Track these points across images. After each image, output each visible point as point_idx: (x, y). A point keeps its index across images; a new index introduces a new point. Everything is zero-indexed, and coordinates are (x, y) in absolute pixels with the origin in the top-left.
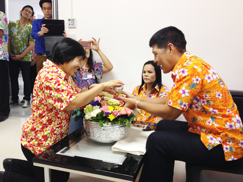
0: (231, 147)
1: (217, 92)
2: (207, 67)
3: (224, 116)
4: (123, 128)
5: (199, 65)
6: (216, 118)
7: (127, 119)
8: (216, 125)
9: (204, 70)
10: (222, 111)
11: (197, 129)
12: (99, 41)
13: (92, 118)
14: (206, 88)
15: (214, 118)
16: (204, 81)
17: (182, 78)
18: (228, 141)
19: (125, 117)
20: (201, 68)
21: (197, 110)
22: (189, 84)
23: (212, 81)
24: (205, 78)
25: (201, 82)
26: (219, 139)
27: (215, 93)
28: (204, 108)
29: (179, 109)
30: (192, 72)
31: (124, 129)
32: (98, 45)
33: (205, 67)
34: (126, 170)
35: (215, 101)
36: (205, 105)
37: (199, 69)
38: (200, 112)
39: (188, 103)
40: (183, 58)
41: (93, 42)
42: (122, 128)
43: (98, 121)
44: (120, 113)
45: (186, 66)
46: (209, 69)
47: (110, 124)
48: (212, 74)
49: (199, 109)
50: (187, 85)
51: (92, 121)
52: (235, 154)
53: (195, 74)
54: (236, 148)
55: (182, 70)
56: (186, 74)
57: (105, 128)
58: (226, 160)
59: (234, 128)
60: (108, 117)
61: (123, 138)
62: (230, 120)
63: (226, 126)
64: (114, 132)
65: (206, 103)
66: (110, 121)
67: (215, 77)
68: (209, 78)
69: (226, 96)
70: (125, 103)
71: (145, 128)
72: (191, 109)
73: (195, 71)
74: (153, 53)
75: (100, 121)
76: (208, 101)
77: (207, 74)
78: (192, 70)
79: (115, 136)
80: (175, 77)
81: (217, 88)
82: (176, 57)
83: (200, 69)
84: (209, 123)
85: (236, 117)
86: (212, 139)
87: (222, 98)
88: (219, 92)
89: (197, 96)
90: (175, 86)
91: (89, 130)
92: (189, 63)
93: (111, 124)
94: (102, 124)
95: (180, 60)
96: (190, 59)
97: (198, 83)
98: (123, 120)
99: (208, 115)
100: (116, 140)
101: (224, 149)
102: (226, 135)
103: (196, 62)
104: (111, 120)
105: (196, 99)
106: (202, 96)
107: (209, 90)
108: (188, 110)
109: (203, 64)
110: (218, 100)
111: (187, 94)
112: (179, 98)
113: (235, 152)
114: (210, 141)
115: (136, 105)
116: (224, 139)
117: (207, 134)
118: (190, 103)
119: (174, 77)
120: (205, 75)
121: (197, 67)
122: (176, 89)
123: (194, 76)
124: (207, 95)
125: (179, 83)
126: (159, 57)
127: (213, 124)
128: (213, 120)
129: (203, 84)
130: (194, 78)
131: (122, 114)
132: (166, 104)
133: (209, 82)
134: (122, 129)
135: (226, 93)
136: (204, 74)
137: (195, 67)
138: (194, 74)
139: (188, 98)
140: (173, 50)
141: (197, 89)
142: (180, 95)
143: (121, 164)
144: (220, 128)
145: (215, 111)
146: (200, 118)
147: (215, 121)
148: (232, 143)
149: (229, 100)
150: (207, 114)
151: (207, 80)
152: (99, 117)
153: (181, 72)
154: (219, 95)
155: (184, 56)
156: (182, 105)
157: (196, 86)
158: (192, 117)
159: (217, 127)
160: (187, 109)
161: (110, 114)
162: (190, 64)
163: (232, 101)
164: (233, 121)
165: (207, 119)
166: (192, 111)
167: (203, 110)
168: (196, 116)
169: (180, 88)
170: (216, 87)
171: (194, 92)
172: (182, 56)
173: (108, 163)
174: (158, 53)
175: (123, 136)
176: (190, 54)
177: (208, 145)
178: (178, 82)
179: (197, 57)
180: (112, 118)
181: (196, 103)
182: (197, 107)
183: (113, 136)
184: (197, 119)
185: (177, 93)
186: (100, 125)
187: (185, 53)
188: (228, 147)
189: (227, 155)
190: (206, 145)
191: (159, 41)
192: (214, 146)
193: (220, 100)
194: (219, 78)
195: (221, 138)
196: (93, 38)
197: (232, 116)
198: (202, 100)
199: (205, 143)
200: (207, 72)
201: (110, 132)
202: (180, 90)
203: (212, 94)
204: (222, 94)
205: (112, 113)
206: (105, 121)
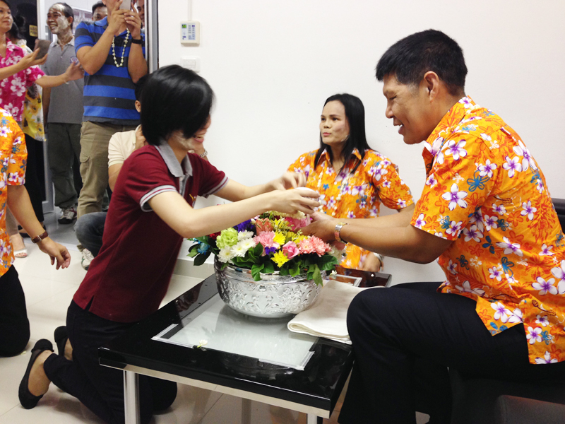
0: (545, 332)
1: (525, 203)
2: (510, 138)
3: (533, 261)
5: (493, 131)
6: (513, 265)
7: (316, 266)
8: (512, 281)
9: (504, 145)
10: (531, 248)
11: (462, 287)
13: (235, 259)
17: (451, 162)
18: (539, 317)
19: (312, 259)
20: (498, 139)
21: (472, 240)
22: (467, 178)
23: (518, 173)
24: (505, 165)
25: (496, 174)
26: (518, 312)
27: (521, 204)
28: (488, 237)
30: (477, 148)
31: (309, 287)
33: (506, 138)
34: (311, 379)
35: (517, 224)
36: (493, 229)
37: (493, 141)
38: (478, 244)
39: (461, 223)
40: (457, 111)
42: (304, 283)
43: (248, 267)
44: (300, 249)
45: (462, 134)
46: (515, 144)
47: (277, 275)
48: (520, 157)
49: (477, 240)
50: (463, 179)
51: (235, 265)
52: (554, 350)
53: (483, 155)
54: (556, 335)
55: (452, 142)
56: (463, 154)
57: (264, 284)
58: (531, 361)
59: (553, 291)
60: (272, 259)
61: (306, 309)
62: (547, 272)
63: (534, 284)
64: (284, 293)
65: (495, 226)
66: (276, 268)
68: (513, 166)
69: (545, 213)
73: (484, 146)
74: (386, 94)
75: (253, 266)
77: (510, 155)
78: (476, 144)
79: (288, 303)
81: (527, 194)
82: (443, 106)
83: (496, 142)
85: (562, 266)
86: (501, 310)
87: (535, 217)
88: (530, 204)
90: (436, 183)
92: (470, 126)
93: (280, 274)
94: (259, 275)
95: (447, 116)
97: (490, 175)
98: (308, 267)
99: (495, 255)
100: (289, 312)
101: (528, 336)
102: (534, 304)
103: (485, 124)
104: (280, 265)
106: (491, 207)
107: (508, 195)
109: (502, 130)
110: (525, 223)
112: (442, 210)
113: (553, 346)
114: (497, 316)
116: (528, 312)
119: (429, 156)
120: (504, 158)
121: (489, 138)
122: (436, 189)
123: (481, 159)
124: (503, 208)
125: (445, 176)
126: (400, 104)
127: (505, 279)
128: (506, 269)
130: (481, 164)
131: (305, 252)
133: (510, 176)
134: (304, 287)
135: (547, 206)
137: (484, 136)
138: (480, 154)
140: (437, 91)
142: (445, 205)
143: (301, 368)
144: (519, 290)
145: (514, 245)
146: (476, 261)
147: (511, 271)
148: (548, 323)
149: (552, 224)
150: (493, 253)
152: (252, 258)
154: (529, 211)
155: (458, 108)
158: (459, 256)
159: (513, 287)
161: (278, 251)
162: (471, 129)
163: (557, 227)
164: (552, 276)
165: (493, 264)
167: (486, 242)
169: (445, 188)
170: (526, 189)
172: (454, 108)
173: (270, 364)
174: (398, 94)
175: (306, 302)
176: (473, 103)
177: (492, 324)
178: (441, 173)
179: (490, 112)
180: (281, 260)
181: (472, 225)
182: (472, 234)
183: (283, 303)
184: (468, 262)
185: (437, 198)
186: (253, 276)
187: (461, 101)
188: (538, 331)
189: (534, 349)
190: (487, 324)
191: (403, 64)
192: (505, 326)
193: (530, 222)
194: (535, 168)
195: (523, 311)
197: (551, 264)
198: (487, 217)
199: (486, 319)
200: (511, 151)
201: (275, 292)
202: (445, 191)
203: (514, 207)
204: (538, 208)
205: (281, 249)
206: (265, 267)
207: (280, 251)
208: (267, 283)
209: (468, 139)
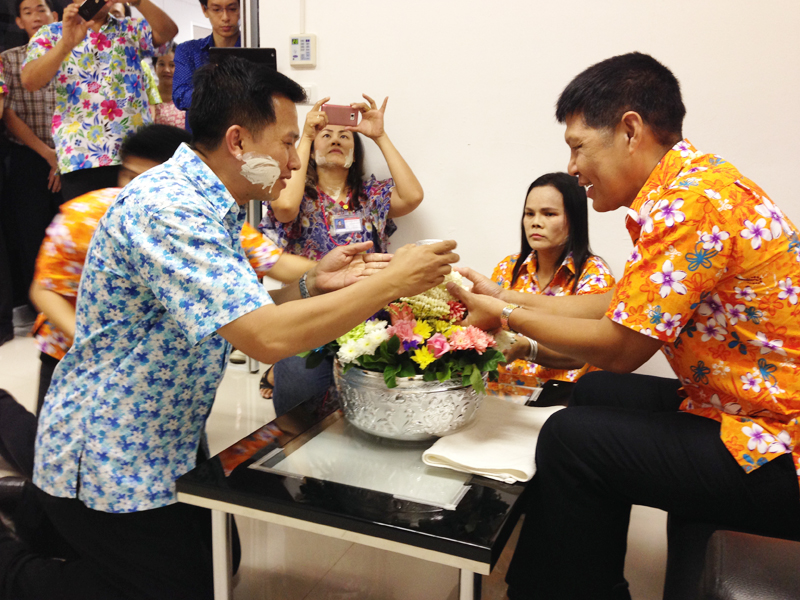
1: (782, 282)
2: (750, 194)
4: (460, 395)
5: (723, 186)
6: (775, 368)
7: (474, 365)
8: (775, 392)
9: (741, 204)
11: (709, 403)
12: (384, 106)
13: (361, 358)
14: (745, 265)
15: (771, 366)
16: (740, 242)
19: (468, 357)
20: (731, 197)
21: (713, 339)
22: (685, 252)
23: (766, 243)
24: (745, 233)
25: (728, 246)
26: (784, 437)
27: (776, 284)
28: (734, 334)
29: (647, 337)
30: (700, 210)
31: (465, 398)
32: (379, 120)
33: (743, 194)
34: (469, 528)
35: (775, 311)
36: (740, 323)
38: (721, 345)
39: (679, 317)
40: (671, 162)
41: (363, 110)
42: (457, 392)
43: (380, 369)
44: (452, 343)
45: (680, 191)
46: (758, 202)
47: (420, 380)
48: (766, 219)
49: (720, 338)
50: (679, 254)
51: (361, 367)
53: (708, 219)
55: (665, 203)
56: (679, 218)
57: (403, 393)
60: (413, 358)
61: (460, 428)
64: (430, 406)
65: (743, 317)
66: (418, 371)
67: (776, 227)
68: (757, 232)
70: (466, 312)
71: (534, 397)
72: (691, 336)
73: (710, 207)
75: (387, 368)
76: (750, 311)
77: (752, 217)
78: (699, 204)
79: (435, 419)
80: (640, 228)
81: (783, 268)
82: (647, 158)
83: (726, 201)
84: (752, 383)
86: (758, 436)
88: (789, 282)
89: (711, 293)
90: (640, 258)
91: (351, 396)
92: (690, 180)
93: (424, 380)
94: (394, 380)
95: (657, 170)
96: (694, 166)
97: (718, 248)
98: (463, 369)
99: (748, 356)
100: (437, 432)
103: (712, 177)
104: (423, 366)
105: (711, 303)
106: (732, 292)
107: (755, 272)
108: (679, 338)
109: (737, 184)
110: (787, 310)
111: (679, 287)
112: (650, 298)
114: (752, 444)
115: (504, 320)
117: (742, 421)
118: (688, 318)
119: (634, 227)
121: (717, 196)
122: (641, 267)
123: (706, 225)
124: (749, 291)
125: (653, 249)
126: (588, 156)
127: (766, 389)
128: (765, 375)
129: (736, 252)
130: (705, 233)
131: (460, 348)
132: (605, 319)
133: (756, 247)
134: (458, 397)
136: (740, 219)
137: (710, 194)
138: (704, 218)
139: (681, 301)
141: (712, 270)
142: (655, 290)
143: (452, 507)
144: (788, 403)
145: (772, 343)
146: (721, 368)
147: (774, 377)
150: (745, 353)
151: (750, 240)
152: (384, 357)
153: (658, 211)
154: (790, 291)
156: (660, 322)
157: (711, 259)
158: (695, 363)
159: (778, 399)
160: (676, 335)
162: (692, 184)
165: (746, 370)
166: (694, 344)
167: (733, 339)
168: (708, 358)
169: (655, 266)
170: (781, 262)
171: (704, 281)
172: (667, 157)
173: (411, 503)
174: (585, 141)
175: (460, 419)
176: (694, 149)
177: (745, 457)
178: (648, 243)
179: (718, 159)
180: (425, 359)
181: (709, 318)
182: (711, 331)
183: (427, 420)
184: (710, 370)
185: (642, 281)
186: (387, 382)
190: (739, 456)
192: (764, 459)
193: (792, 309)
195: (792, 435)
196: (365, 97)
198: (729, 307)
199: (737, 450)
200: (752, 212)
201: (416, 404)
202: (654, 271)
203: (765, 288)
205: (425, 344)
206: (403, 369)
207: (423, 348)
208: (406, 392)
209: (686, 199)
